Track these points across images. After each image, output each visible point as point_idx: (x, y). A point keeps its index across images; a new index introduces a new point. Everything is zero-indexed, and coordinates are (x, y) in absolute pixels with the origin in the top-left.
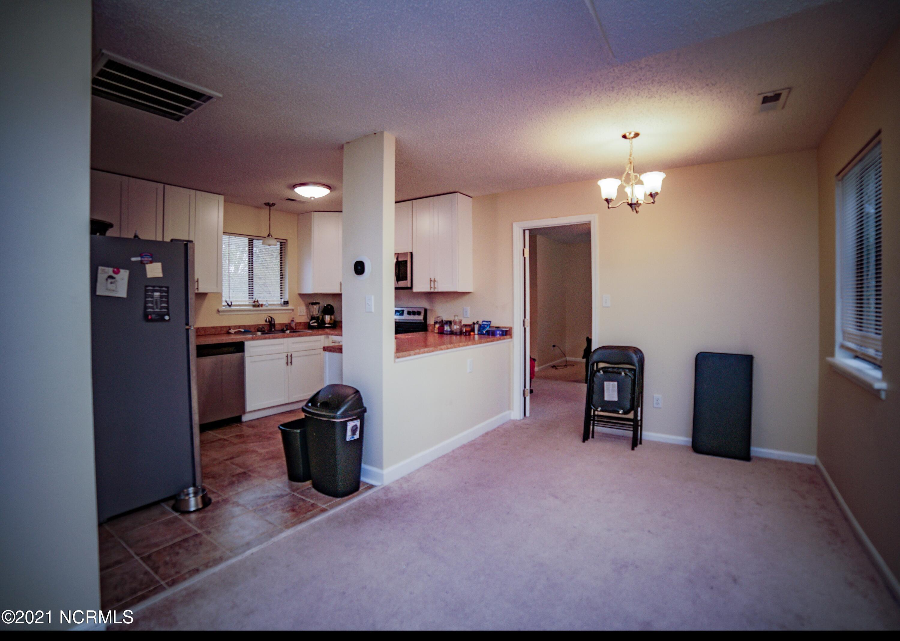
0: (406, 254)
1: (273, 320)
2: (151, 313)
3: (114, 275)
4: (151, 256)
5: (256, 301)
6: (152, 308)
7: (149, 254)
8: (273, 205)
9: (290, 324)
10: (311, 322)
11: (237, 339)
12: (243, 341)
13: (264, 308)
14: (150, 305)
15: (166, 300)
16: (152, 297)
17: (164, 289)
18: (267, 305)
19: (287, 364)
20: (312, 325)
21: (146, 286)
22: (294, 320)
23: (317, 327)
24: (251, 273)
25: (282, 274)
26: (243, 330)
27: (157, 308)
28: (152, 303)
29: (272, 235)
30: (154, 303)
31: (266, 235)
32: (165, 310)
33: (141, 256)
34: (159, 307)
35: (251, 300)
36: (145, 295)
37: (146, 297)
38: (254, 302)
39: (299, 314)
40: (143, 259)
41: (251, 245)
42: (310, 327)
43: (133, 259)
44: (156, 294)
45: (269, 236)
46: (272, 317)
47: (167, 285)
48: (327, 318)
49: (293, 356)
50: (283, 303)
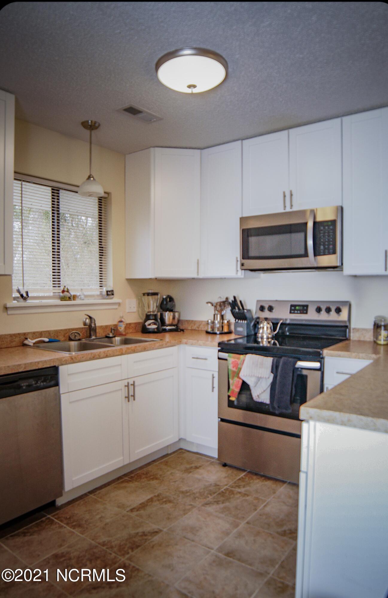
0: (334, 209)
1: (93, 321)
5: (66, 289)
8: (96, 126)
9: (116, 326)
10: (147, 323)
11: (45, 361)
12: (55, 365)
13: (77, 302)
18: (82, 296)
19: (127, 399)
20: (149, 327)
22: (123, 320)
23: (156, 330)
24: (56, 247)
25: (102, 248)
26: (47, 340)
29: (95, 177)
35: (57, 288)
38: (63, 291)
39: (127, 311)
41: (56, 197)
42: (145, 331)
45: (89, 178)
46: (91, 316)
48: (168, 317)
49: (136, 384)
50: (105, 293)
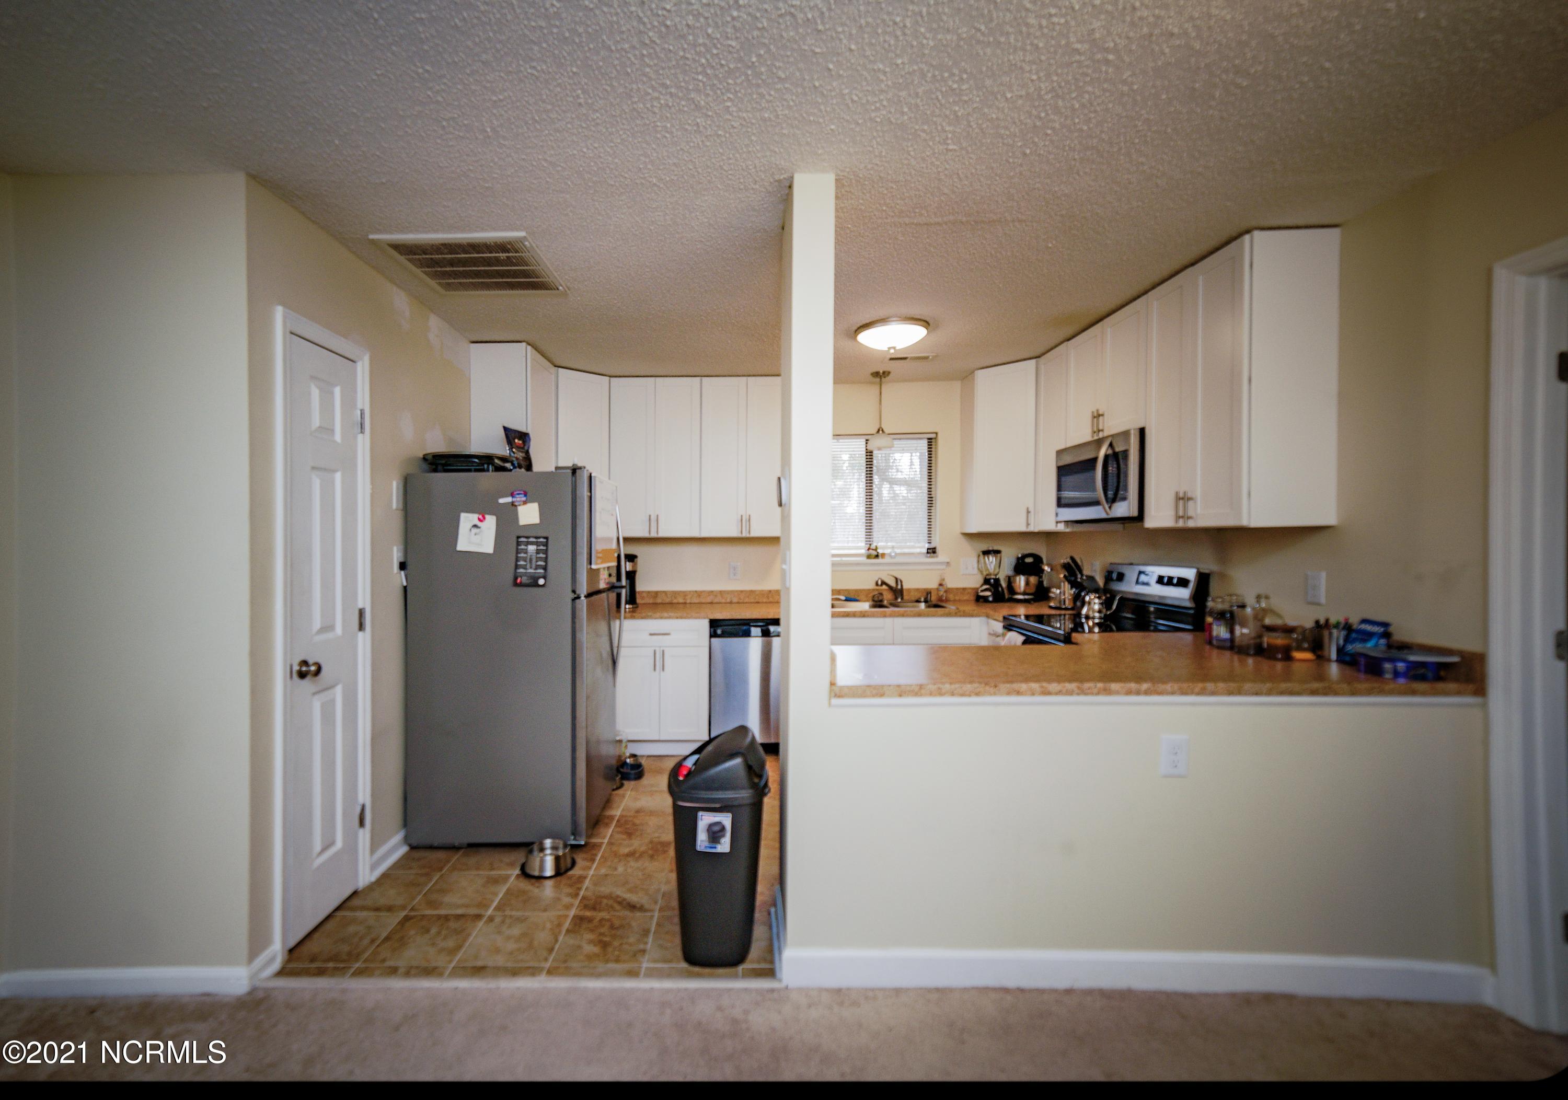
0: (1126, 434)
1: (899, 583)
2: (522, 575)
3: (479, 524)
4: (525, 494)
5: (875, 549)
6: (524, 567)
7: (522, 492)
8: (886, 374)
10: (981, 590)
13: (884, 561)
14: (522, 563)
15: (544, 556)
16: (526, 552)
17: (542, 540)
18: (892, 555)
20: (982, 594)
21: (518, 537)
22: (947, 583)
23: (992, 599)
25: (932, 497)
26: (843, 598)
27: (531, 568)
28: (525, 561)
30: (528, 560)
31: (874, 431)
32: (542, 571)
33: (512, 495)
34: (534, 566)
36: (517, 549)
37: (518, 552)
38: (869, 549)
39: (961, 573)
40: (514, 499)
42: (975, 600)
43: (501, 501)
44: (532, 548)
45: (878, 431)
46: (899, 577)
47: (545, 535)
48: (1020, 581)
50: (925, 551)
